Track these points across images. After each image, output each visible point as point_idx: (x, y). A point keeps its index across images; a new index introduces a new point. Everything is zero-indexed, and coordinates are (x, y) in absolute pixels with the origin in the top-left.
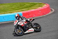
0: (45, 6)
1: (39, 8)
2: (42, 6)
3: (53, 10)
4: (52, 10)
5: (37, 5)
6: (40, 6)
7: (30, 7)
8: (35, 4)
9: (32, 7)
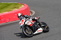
0: (22, 7)
1: (14, 10)
2: (18, 7)
3: (34, 12)
4: (32, 13)
5: (12, 6)
6: (16, 8)
7: (2, 8)
8: (9, 5)
9: (5, 9)
